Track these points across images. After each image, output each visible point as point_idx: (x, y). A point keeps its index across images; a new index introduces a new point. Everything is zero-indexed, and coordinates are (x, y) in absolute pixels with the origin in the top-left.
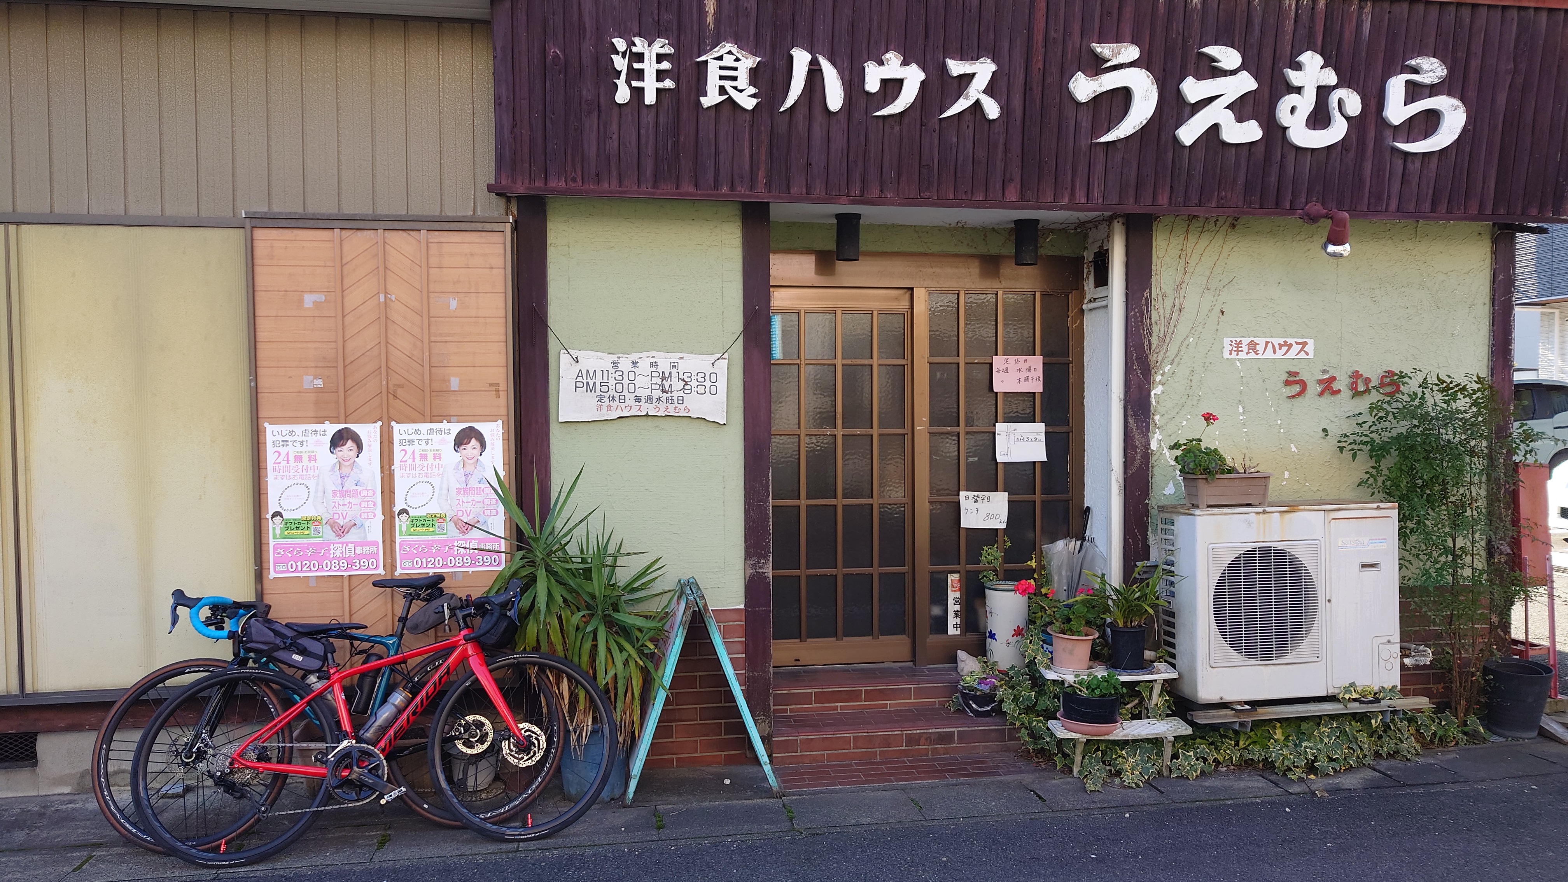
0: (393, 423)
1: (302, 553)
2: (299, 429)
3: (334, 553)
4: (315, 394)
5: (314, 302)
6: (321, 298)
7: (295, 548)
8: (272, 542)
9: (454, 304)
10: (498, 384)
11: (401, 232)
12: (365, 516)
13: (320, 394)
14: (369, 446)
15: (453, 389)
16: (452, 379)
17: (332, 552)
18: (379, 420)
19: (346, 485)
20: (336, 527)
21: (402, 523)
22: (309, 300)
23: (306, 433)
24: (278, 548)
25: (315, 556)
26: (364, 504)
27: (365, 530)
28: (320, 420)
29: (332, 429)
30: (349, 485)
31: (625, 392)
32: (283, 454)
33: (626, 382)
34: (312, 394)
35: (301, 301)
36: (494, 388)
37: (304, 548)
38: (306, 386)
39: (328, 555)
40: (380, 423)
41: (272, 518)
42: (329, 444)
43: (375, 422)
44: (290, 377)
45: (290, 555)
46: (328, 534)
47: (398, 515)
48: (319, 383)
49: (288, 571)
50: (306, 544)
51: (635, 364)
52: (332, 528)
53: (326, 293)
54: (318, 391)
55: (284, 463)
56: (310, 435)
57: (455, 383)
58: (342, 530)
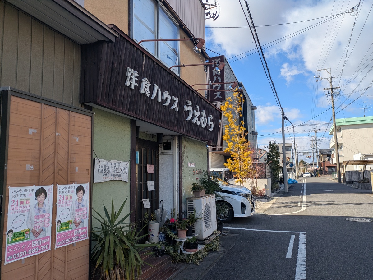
0: (57, 185)
1: (20, 248)
2: (23, 189)
3: (33, 245)
4: (30, 173)
5: (33, 133)
6: (35, 131)
7: (17, 247)
8: (7, 246)
9: (78, 139)
10: (88, 170)
11: (63, 110)
12: (45, 226)
13: (32, 173)
14: (49, 195)
15: (76, 171)
16: (76, 167)
17: (32, 245)
18: (52, 184)
19: (40, 213)
20: (35, 233)
21: (58, 226)
22: (31, 131)
23: (26, 191)
24: (9, 248)
25: (25, 249)
26: (46, 220)
27: (45, 232)
28: (31, 185)
29: (36, 188)
30: (42, 213)
31: (109, 173)
32: (16, 201)
33: (109, 169)
34: (28, 173)
35: (28, 131)
36: (87, 171)
37: (21, 245)
38: (27, 169)
39: (31, 247)
40: (53, 185)
41: (8, 234)
42: (35, 195)
43: (51, 185)
44: (21, 165)
45: (14, 251)
46: (31, 236)
47: (57, 223)
48: (32, 168)
49: (13, 259)
50: (22, 243)
51: (111, 163)
52: (33, 234)
53: (37, 129)
54: (32, 171)
55: (16, 206)
56: (27, 191)
57: (77, 169)
58: (37, 234)
